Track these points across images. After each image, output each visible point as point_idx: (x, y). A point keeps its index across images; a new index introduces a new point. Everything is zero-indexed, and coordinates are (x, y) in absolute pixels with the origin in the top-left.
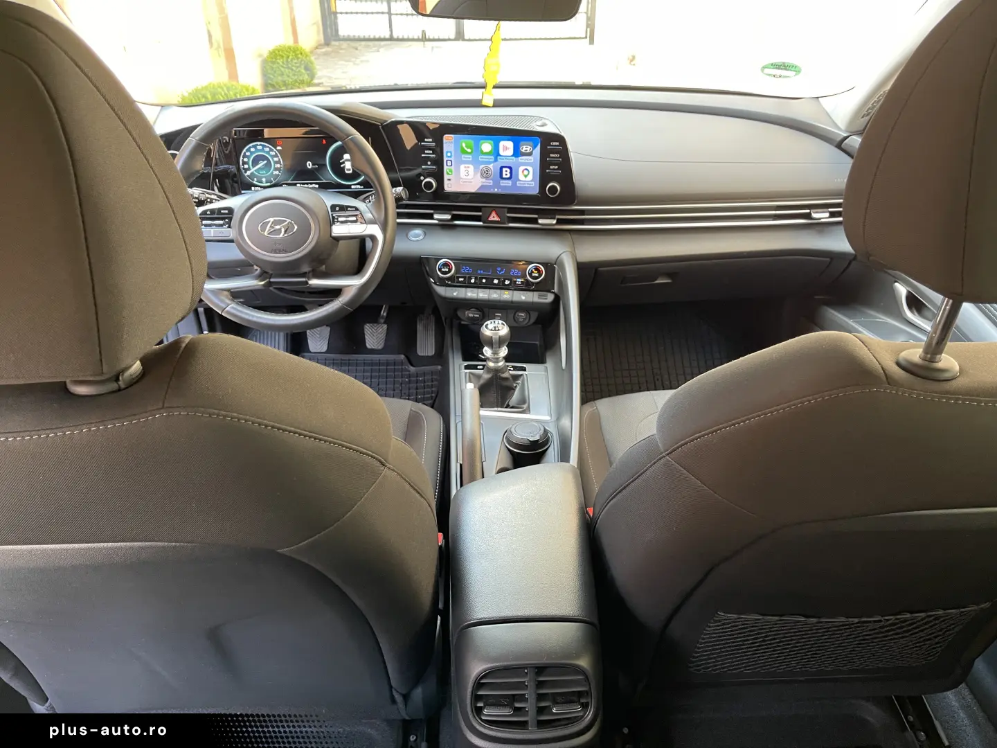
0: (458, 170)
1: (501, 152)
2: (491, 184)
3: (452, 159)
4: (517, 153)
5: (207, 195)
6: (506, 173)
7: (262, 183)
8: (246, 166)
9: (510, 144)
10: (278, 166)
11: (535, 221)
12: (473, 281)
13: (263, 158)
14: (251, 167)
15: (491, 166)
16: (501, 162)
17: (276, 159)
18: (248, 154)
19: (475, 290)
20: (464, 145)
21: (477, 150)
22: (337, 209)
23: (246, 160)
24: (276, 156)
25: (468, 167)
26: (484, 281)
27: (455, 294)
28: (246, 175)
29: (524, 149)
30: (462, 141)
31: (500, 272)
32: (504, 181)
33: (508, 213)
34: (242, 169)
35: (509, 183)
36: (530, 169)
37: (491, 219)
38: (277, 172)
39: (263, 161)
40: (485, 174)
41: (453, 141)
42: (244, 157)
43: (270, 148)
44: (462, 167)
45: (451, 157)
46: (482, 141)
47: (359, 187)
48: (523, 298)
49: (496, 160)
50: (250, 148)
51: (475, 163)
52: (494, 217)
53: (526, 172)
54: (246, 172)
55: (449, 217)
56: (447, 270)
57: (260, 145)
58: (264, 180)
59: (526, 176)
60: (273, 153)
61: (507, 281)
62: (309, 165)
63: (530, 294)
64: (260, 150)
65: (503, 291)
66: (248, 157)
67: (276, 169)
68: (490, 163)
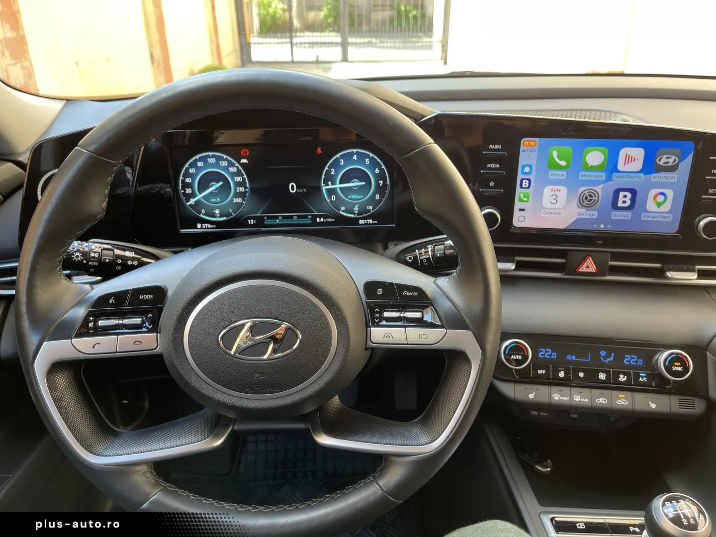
0: (540, 194)
1: (621, 166)
2: (595, 217)
3: (531, 177)
4: (650, 166)
5: (117, 252)
6: (624, 199)
7: (215, 217)
8: (189, 191)
9: (638, 154)
10: (242, 189)
11: (660, 273)
12: (562, 374)
13: (217, 177)
14: (197, 192)
15: (599, 189)
16: (618, 181)
17: (238, 179)
18: (192, 171)
19: (566, 390)
20: (555, 154)
21: (577, 163)
22: (380, 291)
23: (188, 180)
24: (239, 174)
25: (559, 190)
26: (581, 375)
27: (531, 396)
28: (188, 204)
29: (664, 160)
30: (553, 147)
31: (605, 358)
32: (618, 213)
33: (611, 260)
34: (182, 195)
35: (628, 215)
36: (670, 193)
37: (583, 269)
38: (239, 200)
39: (217, 182)
40: (587, 201)
41: (536, 148)
42: (185, 176)
43: (229, 162)
44: (547, 190)
45: (529, 173)
46: (588, 148)
47: (370, 221)
48: (653, 406)
49: (609, 178)
50: (196, 161)
51: (571, 182)
52: (589, 266)
53: (660, 198)
54: (188, 201)
55: (512, 266)
56: (520, 357)
57: (213, 156)
58: (217, 212)
59: (659, 205)
60: (233, 170)
61: (621, 376)
62: (293, 188)
63: (665, 398)
64: (212, 165)
65: (614, 392)
66: (192, 176)
67: (237, 195)
68: (597, 183)
